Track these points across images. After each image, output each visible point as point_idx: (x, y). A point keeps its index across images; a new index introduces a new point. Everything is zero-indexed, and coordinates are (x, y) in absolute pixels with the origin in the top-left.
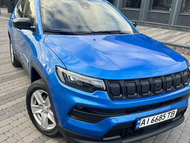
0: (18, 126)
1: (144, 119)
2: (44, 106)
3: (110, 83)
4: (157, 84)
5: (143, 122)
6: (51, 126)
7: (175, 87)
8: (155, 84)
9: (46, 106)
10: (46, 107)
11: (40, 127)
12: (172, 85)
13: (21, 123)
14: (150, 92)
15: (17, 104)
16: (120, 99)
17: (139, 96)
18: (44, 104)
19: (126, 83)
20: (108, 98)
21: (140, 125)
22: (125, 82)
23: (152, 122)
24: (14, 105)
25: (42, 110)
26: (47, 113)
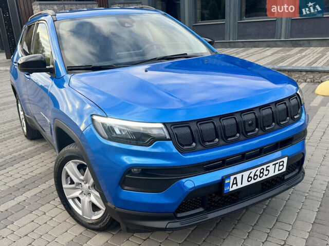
0: (46, 223)
1: (235, 176)
2: (83, 184)
3: (174, 128)
4: (248, 121)
5: (235, 182)
6: (98, 214)
7: (278, 124)
8: (244, 122)
9: (86, 183)
10: (87, 185)
11: (81, 218)
12: (274, 121)
13: (50, 218)
14: (238, 135)
15: (41, 192)
16: (193, 151)
17: (222, 142)
18: (83, 181)
19: (200, 124)
20: (175, 150)
21: (231, 186)
22: (197, 124)
23: (248, 181)
24: (36, 195)
25: (81, 191)
26: (89, 194)
